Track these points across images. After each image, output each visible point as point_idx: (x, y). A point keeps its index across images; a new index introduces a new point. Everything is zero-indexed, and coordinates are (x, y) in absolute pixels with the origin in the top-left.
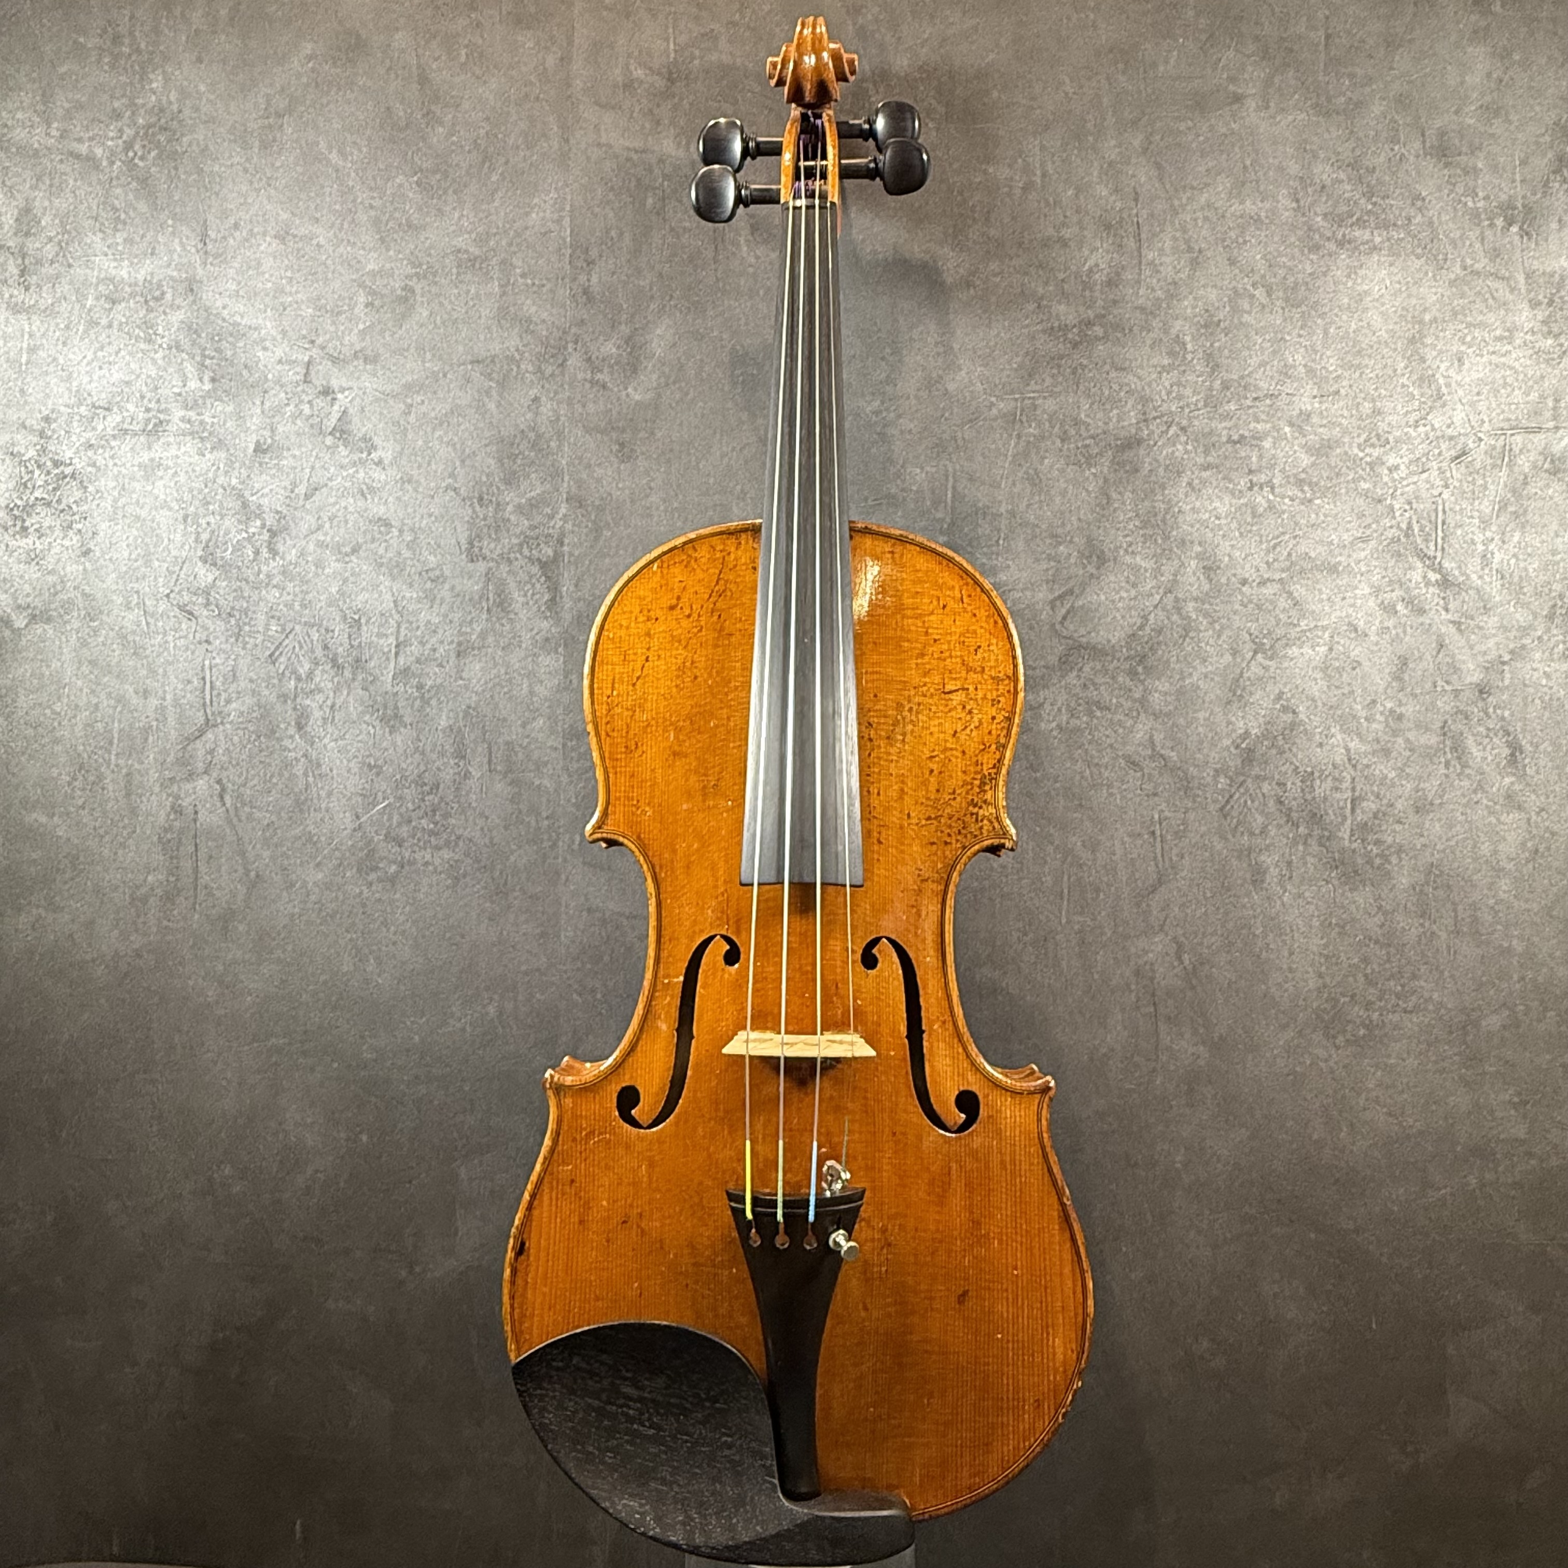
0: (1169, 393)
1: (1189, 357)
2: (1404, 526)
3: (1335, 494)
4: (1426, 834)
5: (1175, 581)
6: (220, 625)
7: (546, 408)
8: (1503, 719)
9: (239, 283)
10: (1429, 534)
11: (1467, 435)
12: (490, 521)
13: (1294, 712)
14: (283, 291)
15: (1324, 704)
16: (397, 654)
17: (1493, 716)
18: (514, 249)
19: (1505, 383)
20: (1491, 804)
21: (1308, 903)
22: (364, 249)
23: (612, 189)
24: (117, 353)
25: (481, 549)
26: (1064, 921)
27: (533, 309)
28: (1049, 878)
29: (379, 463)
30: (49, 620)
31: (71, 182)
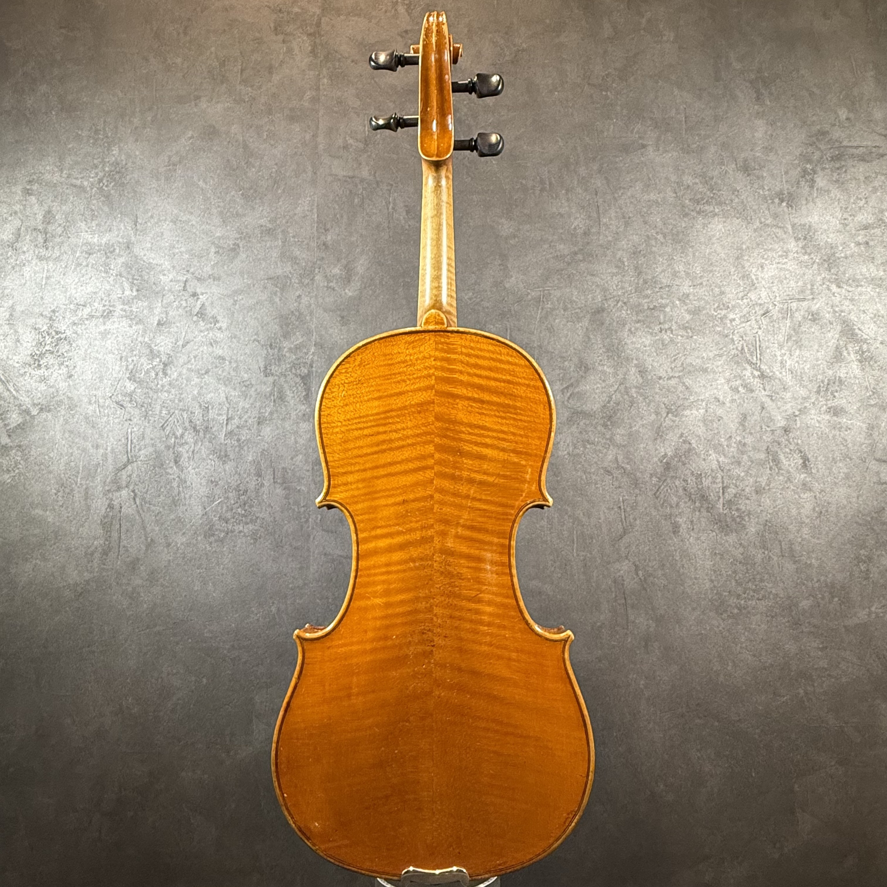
0: (617, 286)
1: (626, 268)
2: (740, 348)
3: (704, 333)
4: (762, 504)
5: (625, 378)
6: (136, 412)
7: (305, 300)
8: (798, 444)
9: (152, 243)
10: (753, 352)
11: (768, 303)
12: (276, 356)
13: (690, 443)
14: (174, 247)
15: (705, 439)
16: (227, 424)
17: (793, 443)
18: (289, 224)
19: (786, 278)
20: (795, 488)
21: (703, 542)
22: (214, 226)
23: (338, 195)
24: (90, 278)
25: (271, 370)
26: (575, 555)
27: (298, 253)
28: (566, 532)
29: (220, 329)
30: (49, 411)
31: (71, 198)
